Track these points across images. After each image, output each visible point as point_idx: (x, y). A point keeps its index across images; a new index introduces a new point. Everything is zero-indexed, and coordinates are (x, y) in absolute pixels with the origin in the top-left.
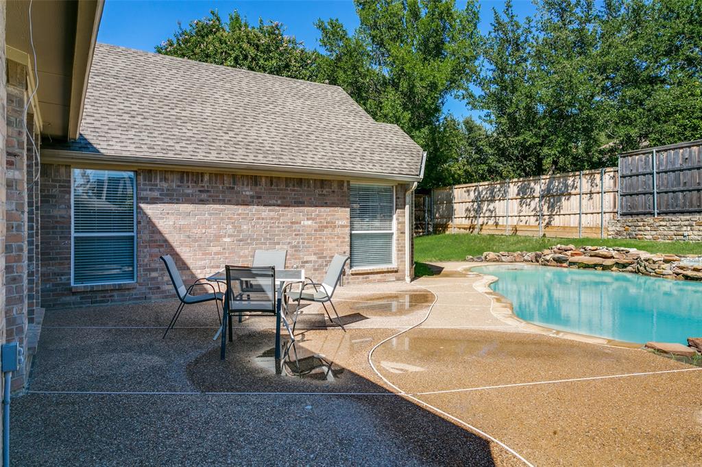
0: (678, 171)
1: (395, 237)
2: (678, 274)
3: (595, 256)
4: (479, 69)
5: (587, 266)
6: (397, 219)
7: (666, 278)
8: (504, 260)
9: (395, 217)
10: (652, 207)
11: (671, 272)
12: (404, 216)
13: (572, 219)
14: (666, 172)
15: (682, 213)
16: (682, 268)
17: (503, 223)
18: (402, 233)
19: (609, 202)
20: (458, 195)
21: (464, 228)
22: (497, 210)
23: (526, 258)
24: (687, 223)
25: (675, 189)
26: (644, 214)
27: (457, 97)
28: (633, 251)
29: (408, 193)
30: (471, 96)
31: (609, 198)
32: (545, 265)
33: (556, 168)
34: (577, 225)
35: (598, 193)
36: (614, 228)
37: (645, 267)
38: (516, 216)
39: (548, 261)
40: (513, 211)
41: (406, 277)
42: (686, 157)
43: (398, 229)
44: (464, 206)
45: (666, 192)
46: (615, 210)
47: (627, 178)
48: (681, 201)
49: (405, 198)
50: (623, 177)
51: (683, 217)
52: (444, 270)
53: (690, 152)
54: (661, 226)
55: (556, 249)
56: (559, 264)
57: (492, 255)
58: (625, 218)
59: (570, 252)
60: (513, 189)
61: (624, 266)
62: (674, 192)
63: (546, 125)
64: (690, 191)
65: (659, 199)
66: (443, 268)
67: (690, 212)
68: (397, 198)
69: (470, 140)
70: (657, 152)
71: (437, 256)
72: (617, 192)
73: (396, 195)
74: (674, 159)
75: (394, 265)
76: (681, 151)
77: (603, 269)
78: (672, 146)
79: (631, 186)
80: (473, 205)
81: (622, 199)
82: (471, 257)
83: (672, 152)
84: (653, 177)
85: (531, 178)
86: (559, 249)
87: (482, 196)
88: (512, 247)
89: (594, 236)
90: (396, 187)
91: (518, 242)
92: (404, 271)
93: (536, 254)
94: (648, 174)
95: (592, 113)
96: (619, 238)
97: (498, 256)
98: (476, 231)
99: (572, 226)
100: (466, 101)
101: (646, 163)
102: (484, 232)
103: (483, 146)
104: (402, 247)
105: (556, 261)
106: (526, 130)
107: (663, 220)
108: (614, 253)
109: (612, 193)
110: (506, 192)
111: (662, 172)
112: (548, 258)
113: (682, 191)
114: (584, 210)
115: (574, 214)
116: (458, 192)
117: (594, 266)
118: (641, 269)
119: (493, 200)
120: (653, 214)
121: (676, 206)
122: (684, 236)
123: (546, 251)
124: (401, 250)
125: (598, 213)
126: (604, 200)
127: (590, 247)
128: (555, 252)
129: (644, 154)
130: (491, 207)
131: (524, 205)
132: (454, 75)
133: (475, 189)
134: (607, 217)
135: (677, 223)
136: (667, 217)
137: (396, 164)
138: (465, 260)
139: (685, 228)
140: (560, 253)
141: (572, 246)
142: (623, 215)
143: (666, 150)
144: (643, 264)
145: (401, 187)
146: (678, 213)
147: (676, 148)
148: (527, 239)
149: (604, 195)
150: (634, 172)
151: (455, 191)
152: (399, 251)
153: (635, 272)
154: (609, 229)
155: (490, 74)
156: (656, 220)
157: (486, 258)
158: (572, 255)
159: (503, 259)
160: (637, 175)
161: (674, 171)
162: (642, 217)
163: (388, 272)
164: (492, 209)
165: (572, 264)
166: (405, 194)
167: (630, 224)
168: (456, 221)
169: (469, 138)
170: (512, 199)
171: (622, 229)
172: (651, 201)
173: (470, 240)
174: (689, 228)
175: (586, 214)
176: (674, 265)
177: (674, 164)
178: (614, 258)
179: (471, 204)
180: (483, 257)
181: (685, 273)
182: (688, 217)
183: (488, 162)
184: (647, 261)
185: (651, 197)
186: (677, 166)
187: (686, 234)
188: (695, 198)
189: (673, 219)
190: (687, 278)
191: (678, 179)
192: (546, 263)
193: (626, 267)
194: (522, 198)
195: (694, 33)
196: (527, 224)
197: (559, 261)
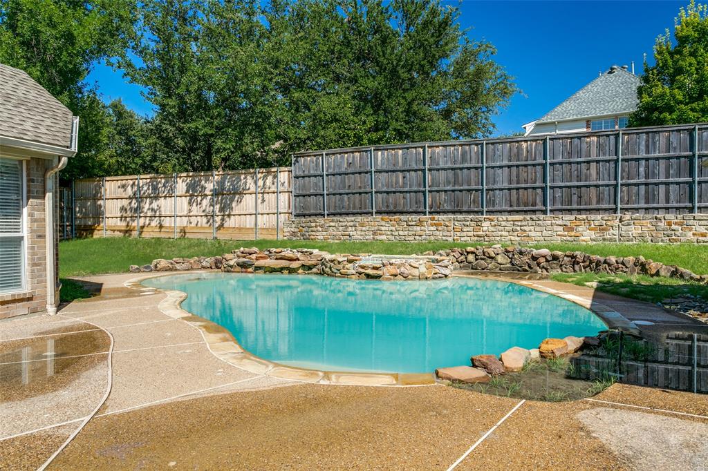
0: (344, 174)
1: (26, 244)
2: (360, 273)
3: (281, 259)
4: (139, 34)
5: (273, 270)
6: (30, 215)
7: (351, 278)
8: (178, 268)
9: (25, 211)
10: (322, 208)
11: (354, 272)
12: (44, 210)
13: (248, 220)
14: (334, 175)
15: (347, 214)
16: (363, 267)
17: (170, 223)
18: (40, 236)
19: (284, 202)
20: (110, 189)
21: (120, 231)
22: (162, 209)
23: (204, 264)
24: (352, 224)
25: (341, 191)
26: (316, 215)
27: (110, 64)
28: (316, 251)
29: (50, 174)
30: (130, 65)
31: (284, 198)
32: (228, 271)
33: (225, 166)
34: (253, 226)
35: (274, 193)
36: (289, 229)
37: (330, 268)
38: (186, 216)
39: (231, 267)
40: (182, 210)
41: (48, 307)
42: (350, 161)
43: (32, 231)
44: (120, 203)
45: (334, 194)
46: (290, 211)
47: (300, 179)
48: (346, 203)
49: (44, 181)
50: (296, 177)
51: (349, 218)
52: (104, 287)
53: (353, 157)
54: (330, 226)
55: (239, 253)
56: (243, 270)
57: (163, 263)
58: (298, 219)
59: (254, 255)
60: (181, 186)
61: (310, 268)
62: (340, 194)
63: (219, 114)
64: (353, 194)
65: (329, 200)
66: (102, 284)
67: (354, 214)
68: (30, 180)
69: (119, 128)
70: (326, 154)
71: (88, 268)
72: (291, 192)
73: (28, 175)
74: (341, 162)
75: (26, 288)
76: (346, 155)
77: (289, 273)
78: (339, 150)
79: (304, 186)
80: (130, 203)
81: (296, 200)
82: (137, 266)
83: (339, 156)
84: (323, 179)
85: (202, 174)
86: (242, 253)
87: (142, 192)
88: (185, 253)
89: (270, 237)
90: (28, 162)
91: (190, 246)
92: (44, 296)
93: (216, 260)
94: (318, 176)
95: (266, 109)
96: (294, 239)
97: (172, 264)
98: (135, 234)
99: (248, 227)
100: (123, 70)
101: (317, 165)
102: (146, 235)
103: (135, 136)
104: (39, 259)
105: (240, 266)
106: (198, 117)
107: (332, 221)
108: (299, 255)
109: (287, 194)
110: (172, 189)
111: (330, 175)
112: (232, 263)
113: (347, 194)
114: (260, 211)
115: (250, 215)
116: (110, 186)
117: (281, 270)
118: (325, 270)
119: (157, 198)
120: (323, 215)
121: (343, 208)
122: (350, 236)
123: (227, 256)
124: (37, 263)
125: (274, 214)
126: (279, 201)
127: (274, 250)
128: (239, 257)
129: (315, 156)
130: (154, 205)
131: (195, 204)
132: (104, 35)
133: (134, 183)
134: (282, 218)
135: (344, 224)
136: (335, 218)
137: (28, 125)
138: (128, 271)
139: (350, 229)
140: (244, 257)
141: (255, 249)
142: (297, 216)
143: (333, 154)
144: (328, 265)
145: (38, 164)
146: (344, 214)
147: (342, 153)
148: (200, 243)
149: (279, 195)
150: (306, 173)
151: (107, 185)
152: (34, 265)
153: (320, 273)
154: (285, 230)
155: (153, 45)
156: (327, 221)
157: (156, 266)
158: (257, 259)
159: (178, 266)
160: (309, 177)
161: (340, 174)
162: (313, 217)
163: (14, 301)
164: (156, 208)
165: (258, 268)
166: (44, 176)
167: (304, 225)
168: (109, 222)
169: (117, 125)
170: (181, 197)
171: (297, 230)
172: (322, 202)
173: (130, 245)
174: (354, 228)
175: (262, 214)
176: (357, 265)
177: (340, 168)
178: (299, 260)
179: (128, 201)
180: (152, 266)
181: (367, 271)
182: (353, 218)
183: (142, 155)
184: (332, 261)
185: (321, 198)
186: (343, 170)
187: (351, 234)
188: (357, 201)
189: (341, 220)
190: (368, 276)
191: (343, 182)
192: (229, 269)
193: (311, 269)
194: (192, 196)
195: (341, 53)
196: (199, 225)
197: (244, 266)
